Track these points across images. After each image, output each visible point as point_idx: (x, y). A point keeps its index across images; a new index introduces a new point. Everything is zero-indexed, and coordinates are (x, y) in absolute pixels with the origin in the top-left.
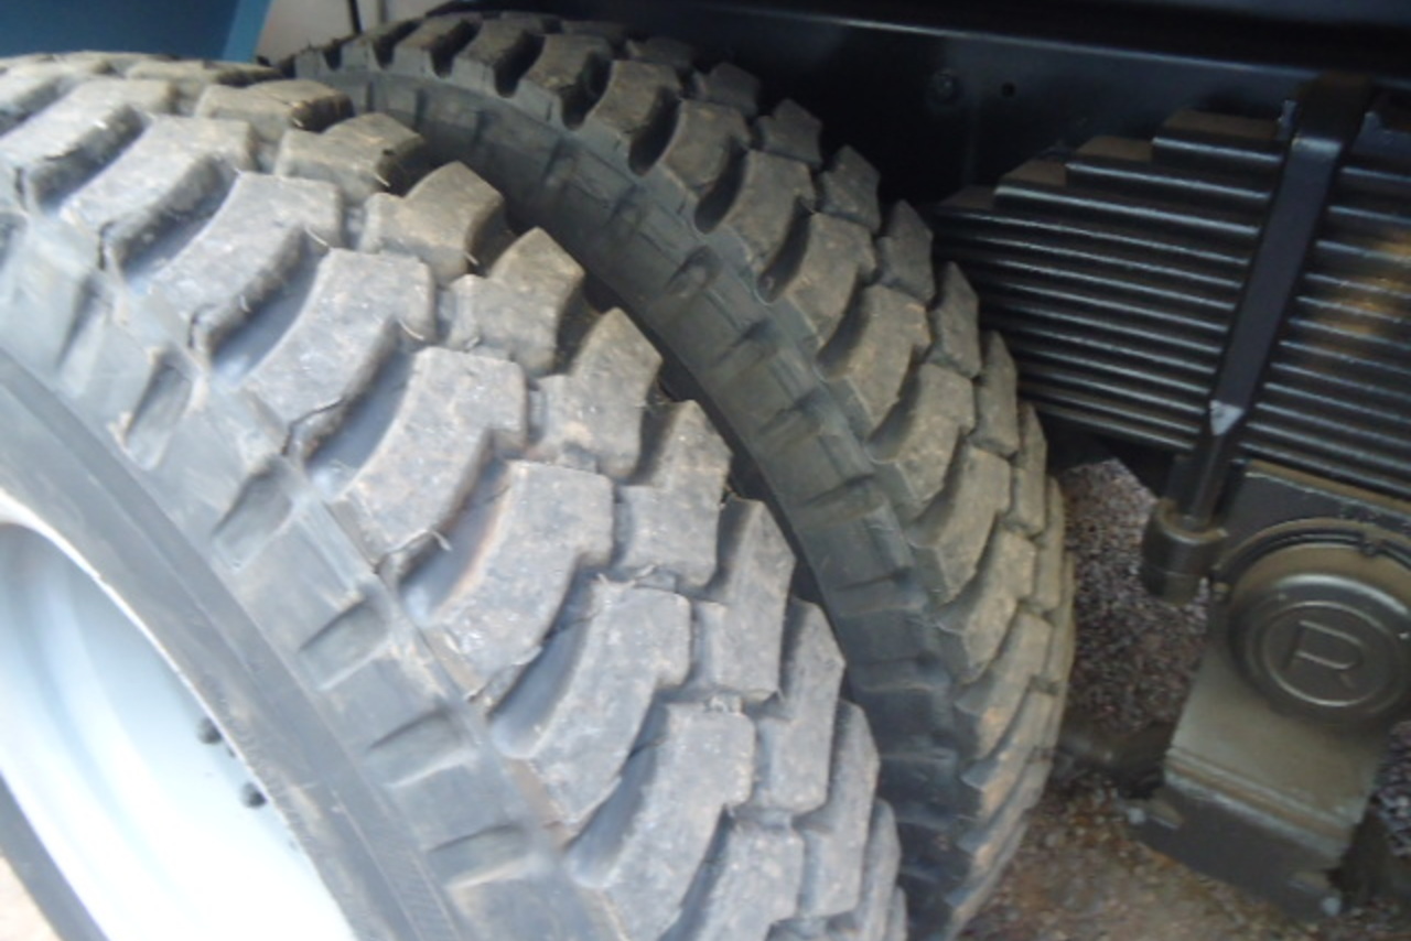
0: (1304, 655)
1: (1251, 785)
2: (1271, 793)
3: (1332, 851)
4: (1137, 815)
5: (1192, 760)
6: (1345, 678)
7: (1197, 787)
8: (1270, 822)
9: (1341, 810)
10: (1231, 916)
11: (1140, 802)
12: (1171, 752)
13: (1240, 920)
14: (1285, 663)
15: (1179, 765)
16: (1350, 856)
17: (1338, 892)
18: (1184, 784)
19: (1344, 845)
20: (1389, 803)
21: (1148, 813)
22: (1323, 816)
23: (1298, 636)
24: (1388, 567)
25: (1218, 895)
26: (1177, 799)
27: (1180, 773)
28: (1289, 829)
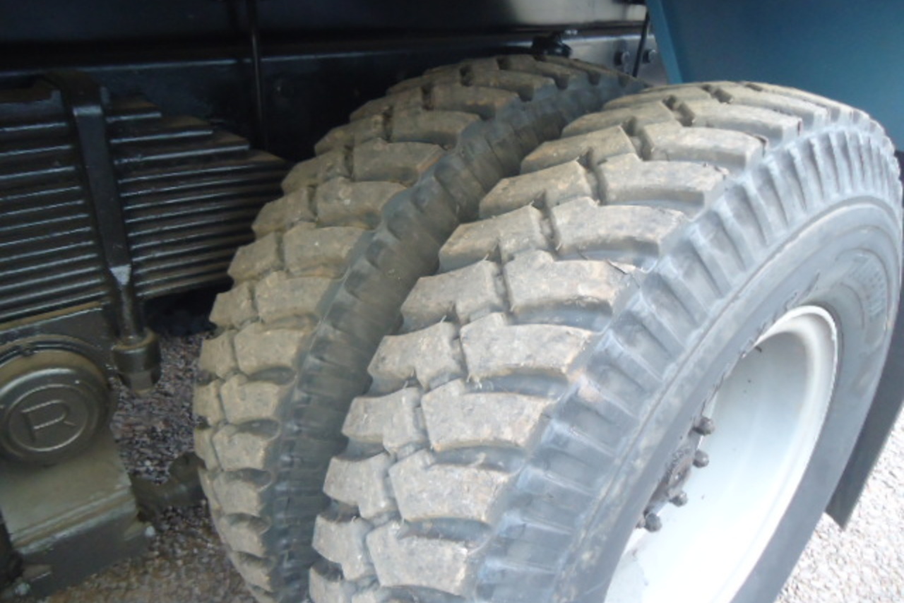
0: (37, 427)
1: (70, 514)
2: (82, 509)
3: (130, 508)
4: (22, 588)
5: (26, 532)
6: (66, 422)
7: (43, 542)
8: (92, 523)
9: (118, 486)
10: (118, 588)
11: (19, 579)
12: (12, 538)
13: (123, 584)
14: (33, 439)
15: (22, 541)
16: (140, 503)
17: (148, 523)
18: (33, 547)
19: (133, 500)
20: (142, 469)
21: (28, 582)
22: (114, 496)
23: (27, 421)
24: (43, 355)
25: (104, 585)
26: (37, 558)
27: (26, 544)
28: (103, 517)
